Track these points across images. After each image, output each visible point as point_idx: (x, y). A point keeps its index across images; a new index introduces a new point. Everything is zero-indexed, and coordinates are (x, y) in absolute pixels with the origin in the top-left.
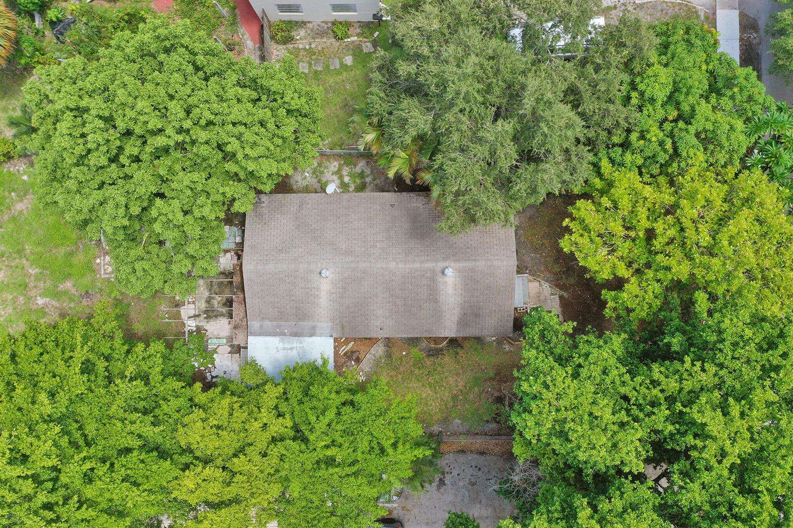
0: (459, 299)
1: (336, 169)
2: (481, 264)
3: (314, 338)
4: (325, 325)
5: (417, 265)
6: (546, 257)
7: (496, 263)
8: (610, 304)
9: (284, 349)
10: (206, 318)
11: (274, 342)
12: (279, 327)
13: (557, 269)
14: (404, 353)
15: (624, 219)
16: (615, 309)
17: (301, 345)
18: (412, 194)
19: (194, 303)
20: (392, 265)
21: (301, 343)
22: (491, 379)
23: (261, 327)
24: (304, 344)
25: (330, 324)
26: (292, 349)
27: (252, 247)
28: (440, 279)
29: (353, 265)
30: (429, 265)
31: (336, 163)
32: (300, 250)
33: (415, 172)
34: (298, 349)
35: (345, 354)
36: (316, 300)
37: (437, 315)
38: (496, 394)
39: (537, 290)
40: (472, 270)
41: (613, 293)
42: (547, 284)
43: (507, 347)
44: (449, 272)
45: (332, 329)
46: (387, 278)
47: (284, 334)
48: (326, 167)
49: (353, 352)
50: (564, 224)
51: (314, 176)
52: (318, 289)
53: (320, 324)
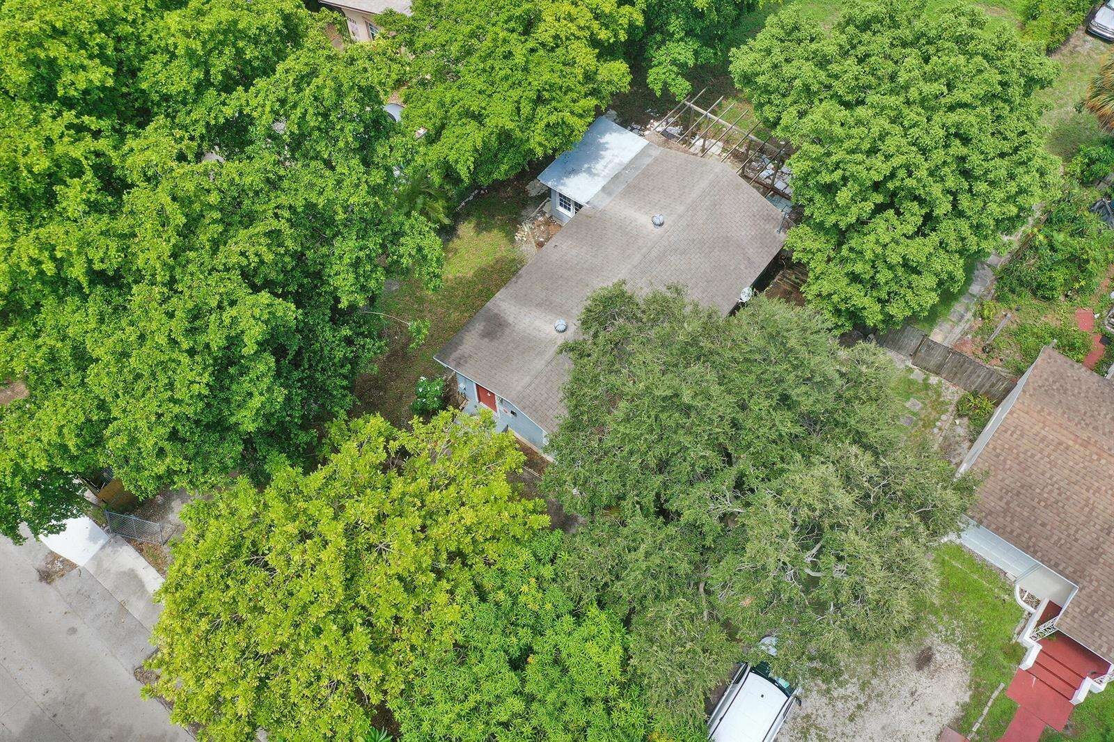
0: (521, 327)
2: (540, 365)
3: (599, 188)
7: (527, 380)
9: (611, 161)
12: (636, 169)
17: (602, 175)
21: (604, 177)
23: (651, 156)
24: (600, 178)
25: (601, 208)
26: (605, 167)
27: (738, 186)
29: (645, 250)
34: (600, 171)
36: (636, 207)
40: (540, 354)
45: (595, 207)
47: (625, 169)
52: (647, 213)
53: (608, 200)
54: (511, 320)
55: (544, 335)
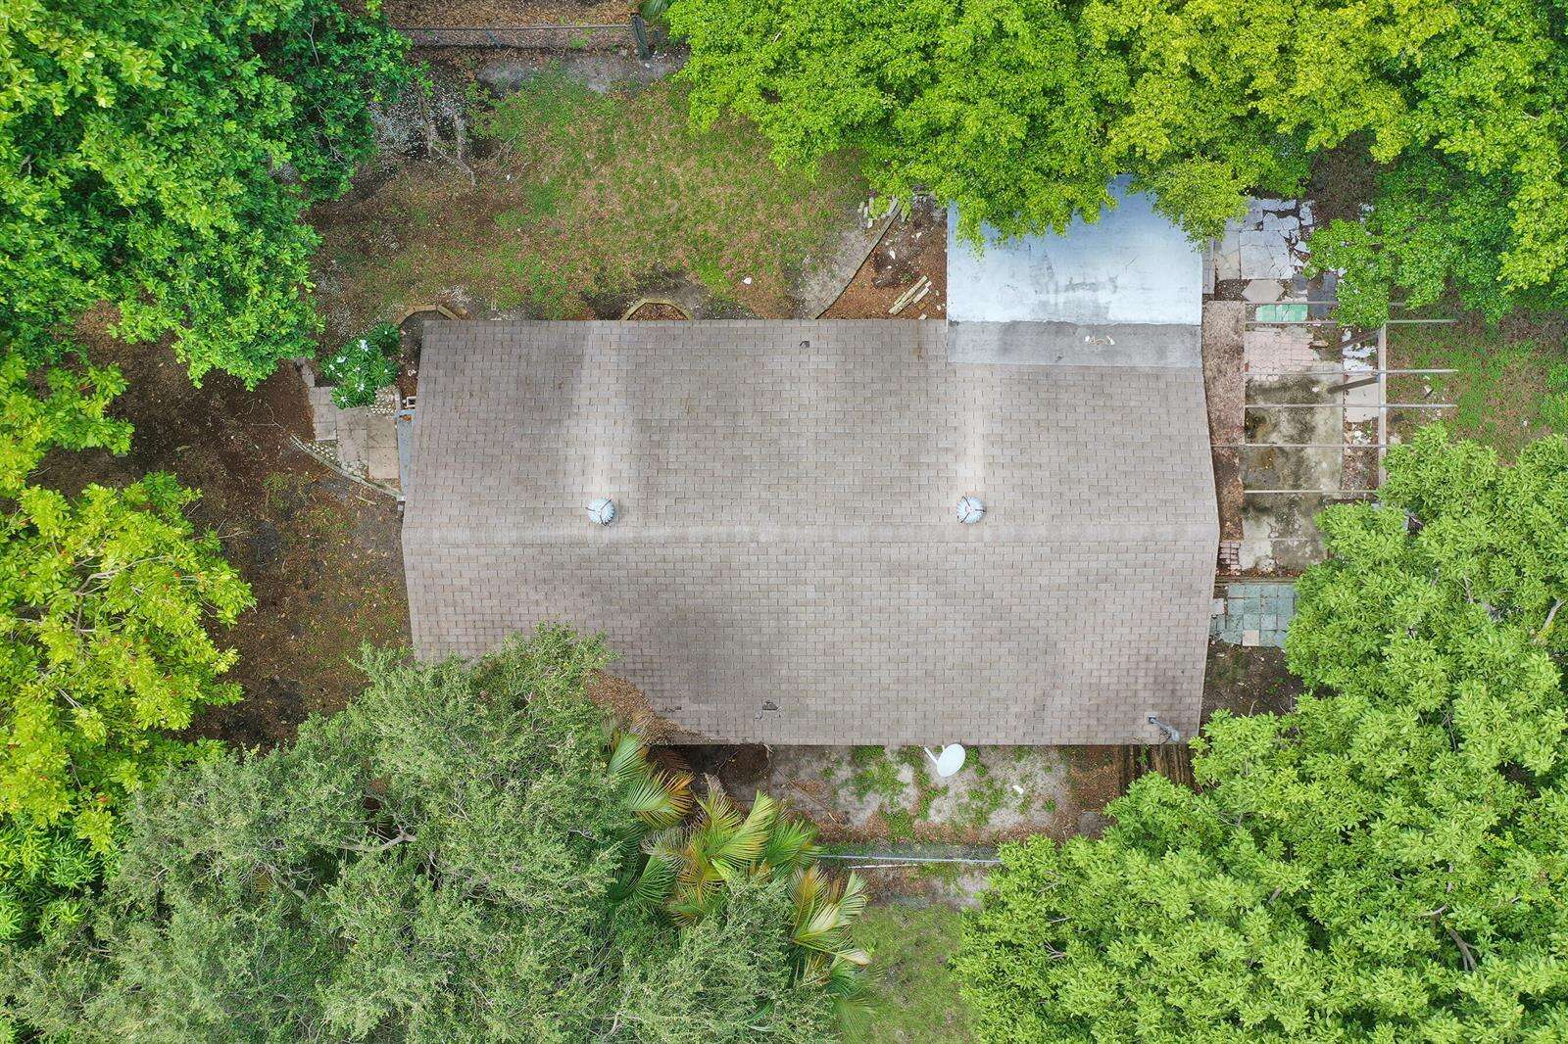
0: (574, 431)
1: (936, 803)
2: (506, 532)
3: (1005, 317)
4: (973, 358)
5: (695, 531)
6: (350, 548)
7: (461, 535)
8: (97, 408)
9: (1094, 287)
10: (1315, 383)
11: (1125, 306)
12: (1109, 352)
13: (320, 516)
14: (748, 281)
15: (43, 664)
16: (88, 392)
17: (1043, 297)
18: (712, 738)
19: (1348, 426)
20: (769, 532)
21: (1044, 305)
22: (503, 207)
23: (1161, 352)
24: (1033, 298)
25: (957, 359)
26: (1071, 287)
27: (1190, 590)
28: (628, 491)
29: (886, 533)
30: (658, 532)
31: (935, 819)
32: (1043, 581)
33: (691, 818)
34: (1052, 287)
35: (915, 279)
36: (998, 429)
37: (641, 386)
38: (489, 164)
39: (375, 455)
40: (532, 514)
41: (91, 441)
42: (346, 471)
43: (460, 296)
44: (599, 511)
45: (951, 346)
46: (784, 495)
47: (1094, 329)
48: (965, 808)
49: (894, 284)
50: (232, 655)
51: (998, 785)
52: (991, 464)
53: (988, 358)
54: (582, 397)
55: (576, 489)
